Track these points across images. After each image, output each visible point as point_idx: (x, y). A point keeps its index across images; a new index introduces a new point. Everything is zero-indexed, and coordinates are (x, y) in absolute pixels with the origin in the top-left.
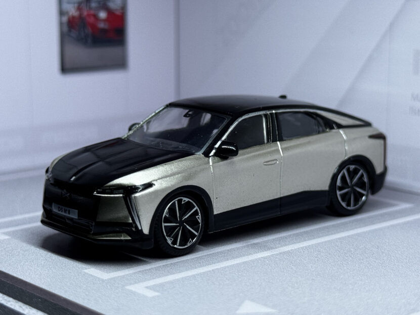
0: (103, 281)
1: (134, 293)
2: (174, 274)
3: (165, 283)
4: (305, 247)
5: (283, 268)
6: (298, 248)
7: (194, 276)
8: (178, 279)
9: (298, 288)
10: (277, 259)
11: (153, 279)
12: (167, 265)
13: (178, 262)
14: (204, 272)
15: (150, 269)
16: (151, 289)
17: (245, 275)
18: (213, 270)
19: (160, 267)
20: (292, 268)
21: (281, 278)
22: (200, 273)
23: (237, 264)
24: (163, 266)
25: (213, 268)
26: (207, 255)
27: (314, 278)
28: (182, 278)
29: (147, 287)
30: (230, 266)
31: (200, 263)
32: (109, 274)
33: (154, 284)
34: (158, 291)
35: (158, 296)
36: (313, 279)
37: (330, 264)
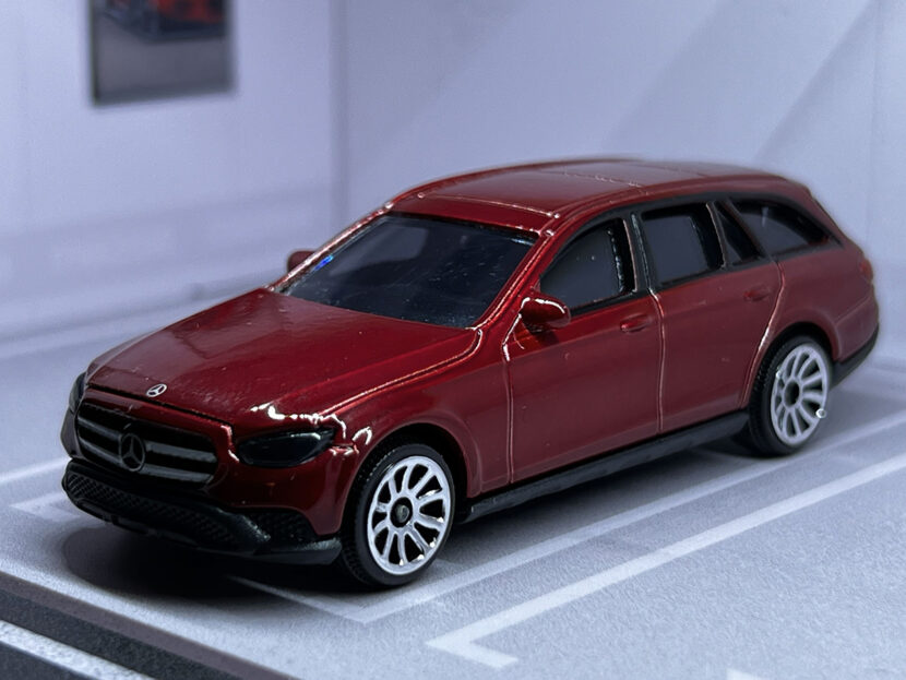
0: (365, 628)
1: (455, 660)
2: (518, 602)
3: (514, 627)
4: (781, 518)
5: (765, 579)
6: (767, 524)
7: (570, 607)
8: (537, 617)
9: (830, 632)
10: (736, 555)
11: (481, 617)
12: (491, 579)
13: (511, 571)
14: (589, 596)
15: (457, 592)
16: (488, 647)
17: (685, 599)
18: (605, 589)
19: (478, 584)
20: (783, 578)
21: (773, 606)
22: (581, 599)
23: (652, 570)
24: (484, 581)
25: (603, 585)
26: (570, 548)
27: (849, 602)
28: (547, 615)
29: (477, 642)
30: (640, 576)
31: (565, 571)
32: (367, 610)
33: (487, 632)
34: (509, 652)
35: (517, 667)
36: (851, 607)
37: (861, 561)
